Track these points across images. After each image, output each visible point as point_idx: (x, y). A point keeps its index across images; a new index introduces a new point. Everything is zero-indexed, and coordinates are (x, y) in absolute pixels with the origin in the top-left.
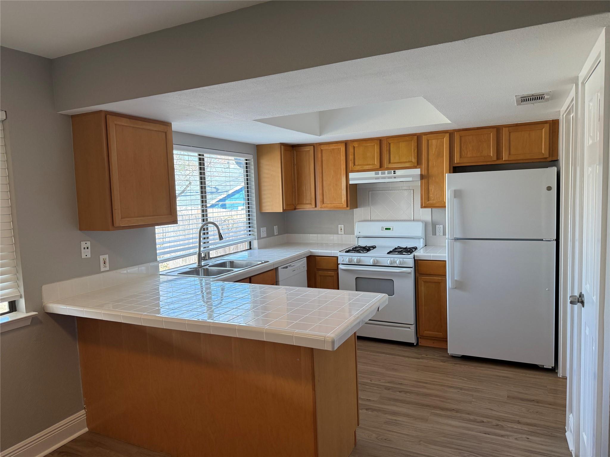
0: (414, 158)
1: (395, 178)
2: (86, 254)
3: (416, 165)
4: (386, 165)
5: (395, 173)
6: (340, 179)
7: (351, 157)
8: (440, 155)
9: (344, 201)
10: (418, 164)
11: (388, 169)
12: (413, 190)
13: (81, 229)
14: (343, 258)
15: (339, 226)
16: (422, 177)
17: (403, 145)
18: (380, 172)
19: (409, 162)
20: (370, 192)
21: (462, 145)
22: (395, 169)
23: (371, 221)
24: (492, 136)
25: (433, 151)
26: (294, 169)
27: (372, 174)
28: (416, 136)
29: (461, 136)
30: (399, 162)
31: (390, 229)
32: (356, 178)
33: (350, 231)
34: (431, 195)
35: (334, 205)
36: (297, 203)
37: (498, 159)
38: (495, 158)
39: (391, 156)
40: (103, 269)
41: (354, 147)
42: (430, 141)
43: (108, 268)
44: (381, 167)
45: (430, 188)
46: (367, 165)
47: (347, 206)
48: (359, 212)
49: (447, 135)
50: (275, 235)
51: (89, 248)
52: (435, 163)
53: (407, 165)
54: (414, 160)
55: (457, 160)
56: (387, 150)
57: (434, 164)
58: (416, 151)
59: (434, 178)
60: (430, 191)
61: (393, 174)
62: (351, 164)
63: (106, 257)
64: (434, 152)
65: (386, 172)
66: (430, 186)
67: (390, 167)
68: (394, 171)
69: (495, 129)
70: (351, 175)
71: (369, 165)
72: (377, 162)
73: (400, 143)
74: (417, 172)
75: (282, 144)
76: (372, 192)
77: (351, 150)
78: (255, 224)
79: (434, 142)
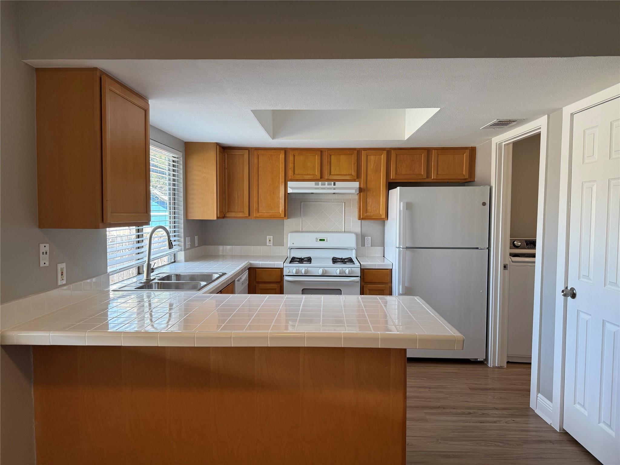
0: (355, 172)
1: (334, 189)
2: (44, 261)
3: (356, 178)
4: (326, 176)
5: (335, 185)
6: (278, 187)
7: (290, 165)
8: (377, 170)
9: (282, 210)
10: (357, 177)
11: (328, 180)
12: (345, 203)
13: (40, 227)
14: (289, 269)
15: (268, 237)
16: (361, 190)
17: (343, 158)
18: (320, 183)
19: (349, 175)
20: (302, 203)
21: (398, 163)
22: (335, 181)
23: (302, 232)
24: (423, 156)
25: (371, 166)
26: (225, 173)
27: (312, 184)
28: (356, 151)
29: (397, 155)
30: (339, 174)
31: (324, 240)
32: (294, 187)
33: (279, 242)
34: (369, 208)
35: (270, 214)
36: (227, 211)
37: (427, 177)
38: (425, 177)
39: (332, 167)
40: (60, 283)
41: (294, 156)
42: (369, 157)
43: (64, 282)
44: (322, 178)
45: (368, 201)
46: (307, 175)
47: (285, 216)
48: (289, 223)
49: (385, 152)
50: (196, 246)
51: (48, 253)
52: (373, 177)
53: (348, 178)
54: (354, 173)
55: (392, 176)
56: (327, 162)
57: (372, 179)
58: (356, 164)
59: (371, 192)
60: (368, 204)
61: (333, 186)
62: (290, 173)
63: (63, 266)
64: (372, 168)
65: (326, 183)
66: (368, 199)
67: (331, 178)
68: (334, 183)
69: (426, 150)
70: (290, 184)
71: (310, 175)
72: (317, 173)
73: (341, 156)
74: (356, 185)
75: (217, 144)
76: (304, 203)
77: (291, 158)
79: (372, 158)
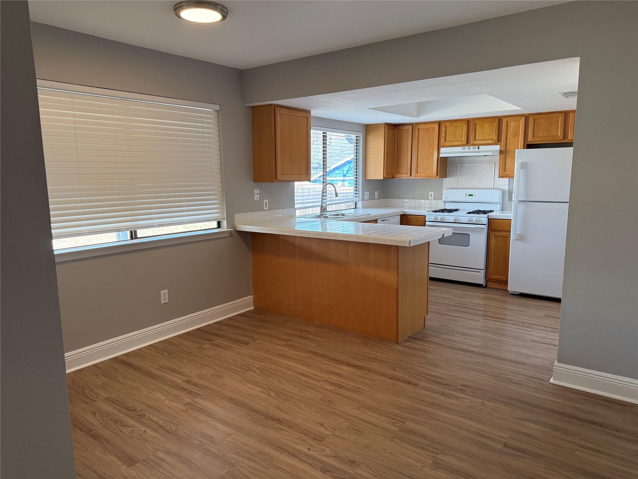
0: (495, 136)
1: (479, 152)
2: (257, 197)
3: (496, 142)
4: (472, 141)
5: (479, 149)
6: (433, 153)
7: (443, 135)
8: (516, 134)
9: (435, 171)
10: (499, 141)
11: (473, 145)
12: (495, 163)
13: (254, 181)
14: (429, 216)
15: (430, 193)
16: (501, 152)
17: (487, 125)
18: (467, 147)
19: (491, 139)
20: (458, 165)
21: (535, 127)
22: (479, 145)
23: (457, 188)
24: (561, 119)
25: (511, 131)
26: (395, 144)
27: (460, 149)
28: (498, 119)
29: (534, 119)
30: (483, 139)
31: (472, 195)
32: (445, 152)
33: (439, 197)
34: (507, 167)
35: (426, 174)
36: (395, 173)
37: (564, 138)
38: (562, 138)
39: (477, 134)
40: (265, 209)
41: (446, 127)
42: (509, 123)
44: (468, 143)
45: (507, 161)
46: (456, 141)
47: (437, 176)
48: (448, 182)
49: (524, 118)
50: (376, 198)
51: (258, 194)
52: (512, 141)
53: (489, 142)
54: (495, 138)
55: (530, 139)
56: (473, 129)
58: (497, 130)
59: (510, 154)
60: (507, 164)
61: (477, 150)
62: (442, 140)
63: (267, 201)
64: (511, 132)
65: (472, 147)
66: (507, 159)
67: (475, 143)
68: (478, 147)
69: (564, 113)
70: (442, 150)
71: (458, 141)
72: (464, 140)
73: (485, 123)
74: (497, 148)
75: (386, 124)
76: (460, 164)
77: (443, 129)
78: (360, 189)
79: (512, 124)
